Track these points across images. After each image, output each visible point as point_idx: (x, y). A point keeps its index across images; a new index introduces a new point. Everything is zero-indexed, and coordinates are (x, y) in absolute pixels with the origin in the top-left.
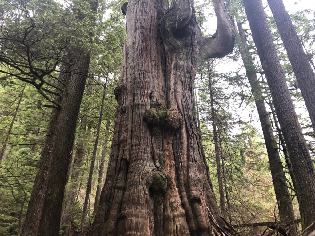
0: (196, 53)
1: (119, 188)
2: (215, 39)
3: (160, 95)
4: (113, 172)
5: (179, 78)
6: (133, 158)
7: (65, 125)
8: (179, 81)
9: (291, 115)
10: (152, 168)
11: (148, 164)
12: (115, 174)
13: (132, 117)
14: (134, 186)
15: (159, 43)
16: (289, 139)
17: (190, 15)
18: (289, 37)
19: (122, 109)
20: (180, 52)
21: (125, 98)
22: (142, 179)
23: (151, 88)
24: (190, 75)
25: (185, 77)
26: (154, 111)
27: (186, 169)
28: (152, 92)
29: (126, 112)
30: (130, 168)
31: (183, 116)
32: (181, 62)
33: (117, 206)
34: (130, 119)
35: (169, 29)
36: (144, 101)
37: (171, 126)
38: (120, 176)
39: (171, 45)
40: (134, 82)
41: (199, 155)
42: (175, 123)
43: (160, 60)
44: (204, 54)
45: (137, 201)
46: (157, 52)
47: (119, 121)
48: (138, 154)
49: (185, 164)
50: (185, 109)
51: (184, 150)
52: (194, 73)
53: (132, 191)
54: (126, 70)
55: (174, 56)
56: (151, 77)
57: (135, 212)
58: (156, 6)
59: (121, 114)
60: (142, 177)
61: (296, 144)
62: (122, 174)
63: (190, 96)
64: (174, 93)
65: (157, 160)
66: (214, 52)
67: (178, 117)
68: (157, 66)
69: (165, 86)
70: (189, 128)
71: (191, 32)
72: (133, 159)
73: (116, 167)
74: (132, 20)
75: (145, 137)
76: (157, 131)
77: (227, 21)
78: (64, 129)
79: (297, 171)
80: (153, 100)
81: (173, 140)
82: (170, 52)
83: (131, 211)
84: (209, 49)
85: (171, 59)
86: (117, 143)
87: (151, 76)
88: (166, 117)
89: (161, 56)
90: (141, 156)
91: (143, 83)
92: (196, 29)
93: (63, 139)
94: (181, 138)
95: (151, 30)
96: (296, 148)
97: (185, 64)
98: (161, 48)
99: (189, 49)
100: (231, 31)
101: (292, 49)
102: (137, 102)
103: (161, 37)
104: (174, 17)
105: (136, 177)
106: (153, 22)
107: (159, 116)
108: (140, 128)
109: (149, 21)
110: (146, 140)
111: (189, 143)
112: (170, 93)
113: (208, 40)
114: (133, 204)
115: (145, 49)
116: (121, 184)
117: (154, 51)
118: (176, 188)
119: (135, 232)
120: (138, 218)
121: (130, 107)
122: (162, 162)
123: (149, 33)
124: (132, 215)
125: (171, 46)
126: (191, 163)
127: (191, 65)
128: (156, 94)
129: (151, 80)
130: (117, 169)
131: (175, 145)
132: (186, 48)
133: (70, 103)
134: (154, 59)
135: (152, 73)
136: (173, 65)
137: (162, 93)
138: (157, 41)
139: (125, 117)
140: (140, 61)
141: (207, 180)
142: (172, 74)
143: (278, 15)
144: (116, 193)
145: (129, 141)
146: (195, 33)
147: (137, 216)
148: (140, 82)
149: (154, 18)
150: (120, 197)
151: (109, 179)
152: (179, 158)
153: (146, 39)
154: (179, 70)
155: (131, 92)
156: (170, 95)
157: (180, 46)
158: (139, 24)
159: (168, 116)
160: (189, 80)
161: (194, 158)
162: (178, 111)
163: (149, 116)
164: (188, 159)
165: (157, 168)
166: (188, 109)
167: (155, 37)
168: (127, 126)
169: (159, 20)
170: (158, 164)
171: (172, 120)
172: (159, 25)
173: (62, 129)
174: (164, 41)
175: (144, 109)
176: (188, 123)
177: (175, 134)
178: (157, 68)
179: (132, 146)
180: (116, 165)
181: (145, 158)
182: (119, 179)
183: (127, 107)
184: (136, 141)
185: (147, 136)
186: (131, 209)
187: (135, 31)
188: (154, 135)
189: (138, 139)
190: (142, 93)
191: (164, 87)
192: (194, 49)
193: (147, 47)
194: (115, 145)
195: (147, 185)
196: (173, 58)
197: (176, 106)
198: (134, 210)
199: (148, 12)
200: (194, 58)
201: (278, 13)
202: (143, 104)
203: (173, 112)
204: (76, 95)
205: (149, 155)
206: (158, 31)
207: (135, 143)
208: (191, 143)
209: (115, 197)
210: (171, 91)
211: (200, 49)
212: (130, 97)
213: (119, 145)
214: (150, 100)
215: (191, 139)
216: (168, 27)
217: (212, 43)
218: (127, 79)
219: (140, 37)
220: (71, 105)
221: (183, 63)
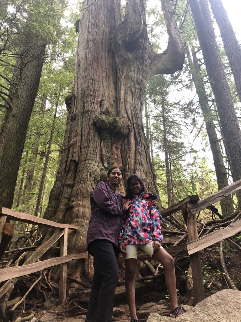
0: (146, 66)
1: (68, 186)
2: (166, 55)
3: (110, 104)
4: (63, 173)
5: (129, 89)
6: (82, 158)
7: (16, 132)
8: (129, 92)
9: (234, 126)
10: (101, 168)
11: (96, 164)
12: (64, 175)
13: (82, 122)
14: (82, 182)
15: (110, 57)
16: (231, 148)
17: (142, 28)
18: (227, 36)
19: (73, 116)
20: (131, 65)
21: (75, 106)
22: (90, 176)
23: (101, 97)
24: (140, 87)
25: (135, 88)
26: (103, 117)
27: (133, 171)
28: (102, 100)
29: (77, 118)
30: (79, 168)
31: (132, 124)
32: (132, 74)
33: (65, 201)
34: (80, 124)
35: (120, 42)
36: (93, 108)
37: (120, 131)
38: (69, 175)
39: (123, 57)
40: (85, 91)
41: (146, 163)
42: (123, 128)
43: (111, 72)
44: (154, 69)
45: (84, 194)
46: (109, 64)
47: (70, 127)
48: (87, 155)
49: (132, 167)
50: (134, 118)
51: (132, 155)
52: (144, 85)
53: (80, 186)
54: (77, 80)
55: (125, 69)
56: (102, 87)
57: (82, 203)
58: (108, 20)
59: (72, 121)
60: (90, 174)
61: (238, 152)
62: (71, 173)
63: (140, 106)
64: (123, 103)
65: (105, 161)
66: (164, 67)
67: (126, 124)
68: (108, 77)
69: (116, 97)
70: (137, 135)
71: (142, 46)
72: (82, 160)
73: (65, 169)
74: (84, 33)
75: (94, 140)
76: (106, 136)
77: (177, 38)
78: (14, 135)
79: (237, 175)
80: (103, 107)
81: (121, 145)
82: (121, 65)
83: (79, 202)
84: (160, 65)
85: (122, 71)
86: (67, 147)
87: (102, 85)
88: (114, 123)
89: (112, 69)
90: (90, 157)
91: (93, 91)
92: (147, 44)
93: (13, 145)
94: (129, 144)
95: (103, 43)
96: (237, 155)
97: (135, 76)
98: (113, 61)
99: (140, 62)
100: (181, 47)
101: (229, 46)
102: (86, 109)
103: (113, 51)
104: (126, 29)
105: (84, 174)
106: (105, 36)
107: (108, 121)
108: (89, 132)
109: (101, 34)
110: (95, 143)
111: (136, 149)
112: (120, 103)
113: (158, 56)
114: (81, 197)
115: (96, 60)
116: (70, 182)
117: (105, 62)
118: (123, 187)
119: (81, 219)
120: (85, 208)
121: (80, 113)
122: (110, 163)
123: (100, 45)
124: (79, 205)
125: (123, 59)
126: (137, 166)
127: (141, 77)
128: (106, 103)
129: (102, 89)
130: (66, 170)
131: (123, 150)
132: (137, 61)
133: (20, 111)
134: (105, 70)
135: (103, 83)
136: (123, 77)
137: (113, 103)
138: (108, 54)
139: (75, 123)
140: (91, 71)
141: (153, 185)
142: (123, 85)
143: (219, 17)
144: (65, 190)
145: (79, 144)
146: (146, 48)
147: (84, 206)
148: (91, 90)
149: (107, 32)
150: (69, 194)
151: (59, 179)
152: (127, 161)
153: (97, 51)
154: (129, 82)
155: (81, 100)
156: (120, 105)
157: (131, 59)
158: (91, 37)
159: (117, 121)
160: (139, 91)
161: (141, 162)
162: (127, 119)
163: (98, 121)
164: (135, 162)
165: (105, 168)
166: (137, 117)
167: (107, 49)
168: (77, 131)
169: (111, 35)
170: (106, 165)
171: (120, 125)
172: (111, 39)
173: (13, 135)
174: (116, 54)
175: (94, 115)
176: (137, 131)
177: (124, 141)
178: (108, 79)
179: (81, 149)
180: (66, 166)
181: (94, 158)
182: (68, 178)
183: (77, 114)
184: (86, 143)
185: (96, 140)
186: (79, 201)
187: (87, 43)
188: (103, 139)
189: (88, 142)
190: (92, 101)
191: (114, 97)
192: (145, 62)
193: (98, 59)
194: (65, 150)
195: (95, 181)
196: (124, 70)
197: (126, 115)
198: (81, 202)
199: (100, 26)
200: (145, 71)
201: (219, 15)
202: (93, 111)
203: (122, 120)
204: (27, 104)
205: (98, 157)
206: (110, 44)
207: (84, 146)
208: (139, 149)
209: (64, 193)
210: (121, 101)
211: (151, 63)
212: (81, 104)
213: (69, 149)
214: (100, 107)
215: (139, 145)
216: (120, 40)
217: (163, 58)
218: (78, 88)
219: (92, 48)
220: (22, 113)
221: (133, 75)
